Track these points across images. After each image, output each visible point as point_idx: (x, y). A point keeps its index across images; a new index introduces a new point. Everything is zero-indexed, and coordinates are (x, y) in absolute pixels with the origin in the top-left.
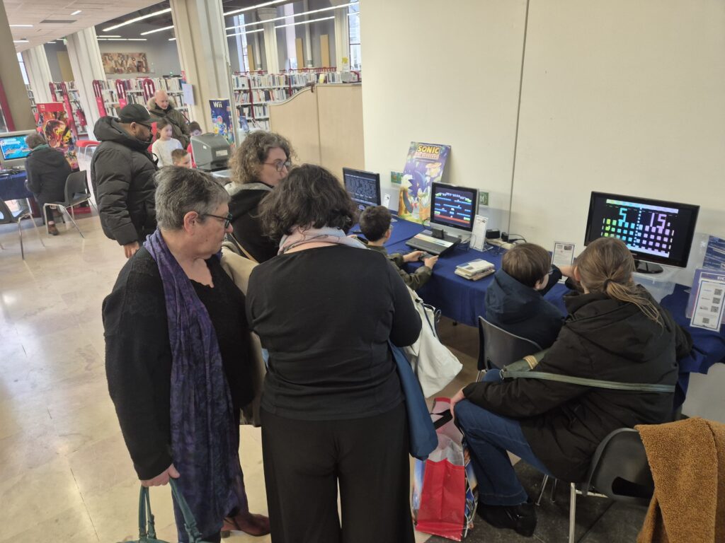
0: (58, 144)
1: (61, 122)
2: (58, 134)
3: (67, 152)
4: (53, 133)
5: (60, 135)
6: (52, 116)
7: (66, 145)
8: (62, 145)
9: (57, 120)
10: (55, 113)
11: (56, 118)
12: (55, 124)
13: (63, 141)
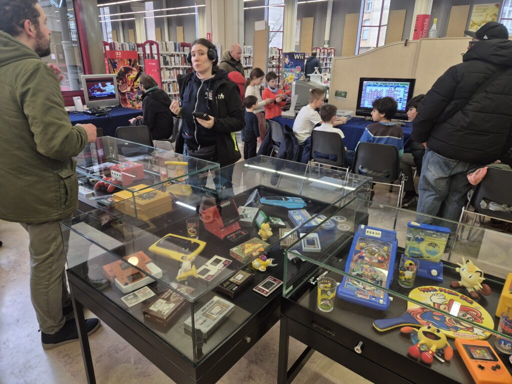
0: (129, 89)
1: (134, 69)
2: (130, 79)
3: (136, 96)
4: (125, 78)
5: (131, 81)
6: (127, 62)
7: (135, 90)
8: (132, 90)
9: (131, 67)
10: (130, 60)
11: (130, 65)
12: (127, 70)
13: (133, 86)
